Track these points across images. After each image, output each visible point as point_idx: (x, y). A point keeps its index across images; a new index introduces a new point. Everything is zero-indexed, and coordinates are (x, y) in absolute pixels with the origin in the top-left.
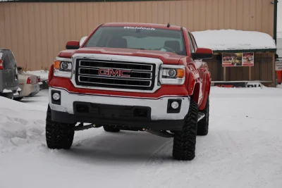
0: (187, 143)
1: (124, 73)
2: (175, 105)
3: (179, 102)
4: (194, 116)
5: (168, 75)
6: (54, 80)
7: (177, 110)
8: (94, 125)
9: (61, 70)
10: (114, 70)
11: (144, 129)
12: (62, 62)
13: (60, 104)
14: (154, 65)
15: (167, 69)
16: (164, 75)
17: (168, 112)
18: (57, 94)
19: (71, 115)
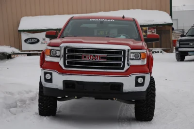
0: (149, 108)
1: (102, 58)
2: (140, 80)
3: (144, 78)
4: (153, 88)
5: (134, 58)
6: (45, 64)
7: (142, 84)
8: (76, 97)
9: (51, 56)
10: (94, 56)
11: (114, 99)
12: (51, 50)
13: (52, 83)
14: (124, 51)
15: (133, 53)
16: (132, 57)
17: (136, 86)
18: (48, 75)
19: (61, 90)
